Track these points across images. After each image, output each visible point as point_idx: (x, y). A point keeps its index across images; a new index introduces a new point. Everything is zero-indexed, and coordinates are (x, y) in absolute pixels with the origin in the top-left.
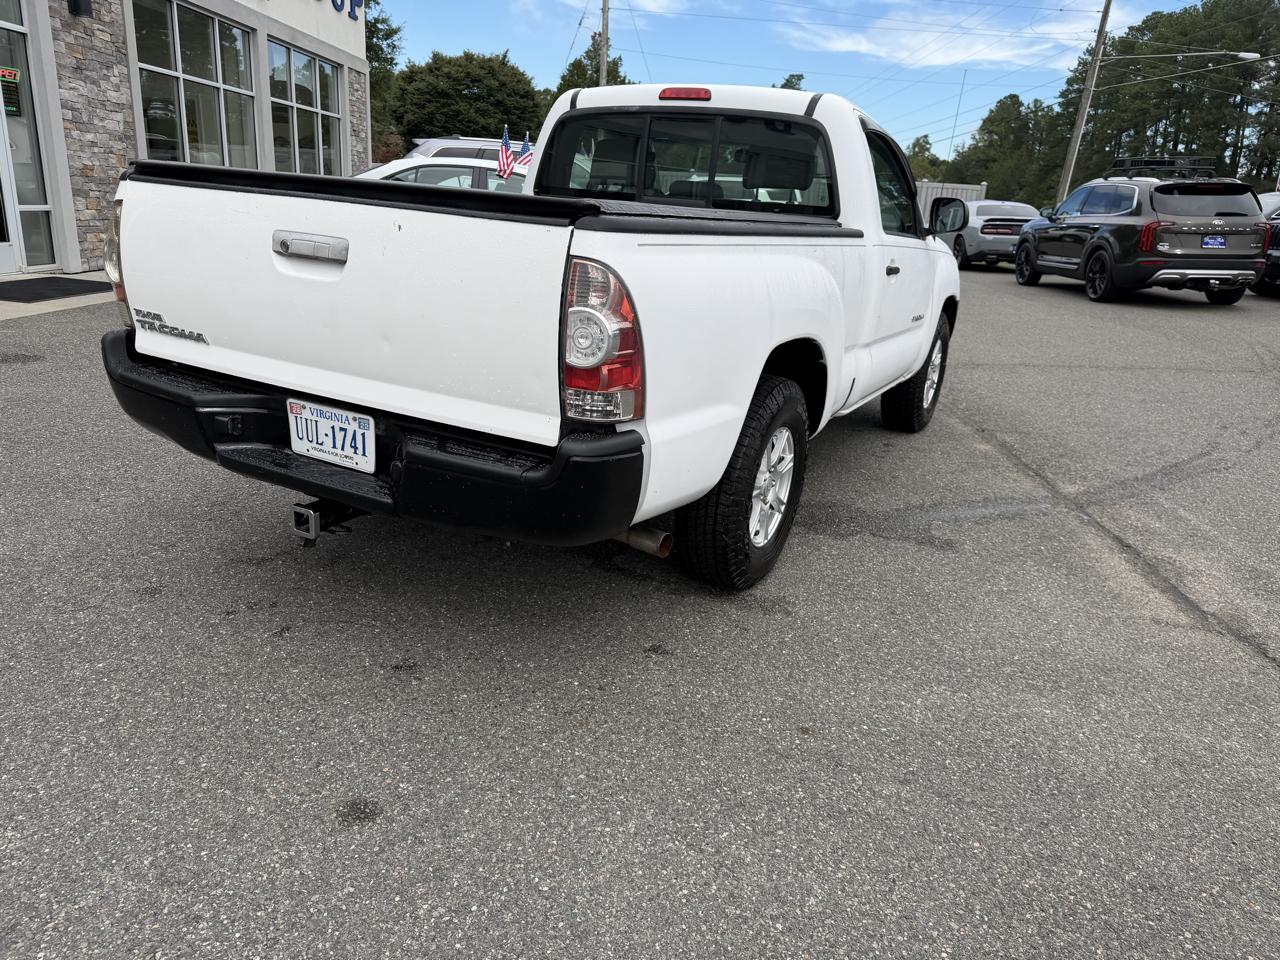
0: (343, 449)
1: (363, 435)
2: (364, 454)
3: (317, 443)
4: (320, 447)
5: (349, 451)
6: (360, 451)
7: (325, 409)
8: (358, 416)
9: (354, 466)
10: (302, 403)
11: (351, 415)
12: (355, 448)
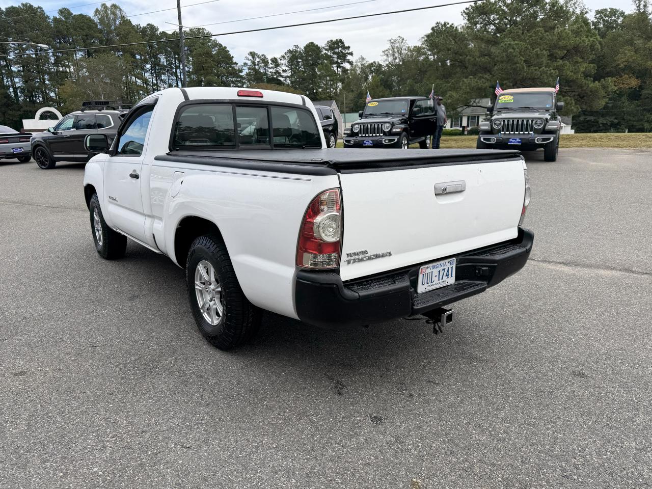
0: (442, 279)
1: (452, 268)
2: (452, 276)
3: (432, 282)
4: (432, 284)
5: (445, 278)
6: (450, 276)
7: (436, 264)
8: (449, 260)
9: (447, 284)
10: (426, 266)
11: (447, 261)
12: (447, 275)
